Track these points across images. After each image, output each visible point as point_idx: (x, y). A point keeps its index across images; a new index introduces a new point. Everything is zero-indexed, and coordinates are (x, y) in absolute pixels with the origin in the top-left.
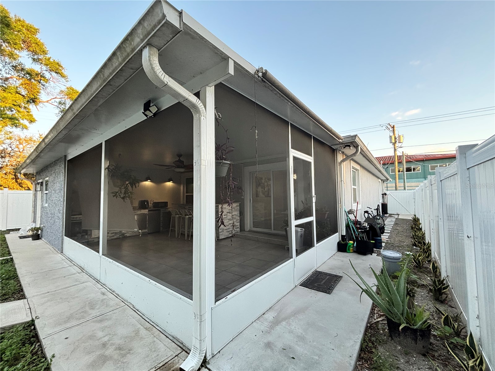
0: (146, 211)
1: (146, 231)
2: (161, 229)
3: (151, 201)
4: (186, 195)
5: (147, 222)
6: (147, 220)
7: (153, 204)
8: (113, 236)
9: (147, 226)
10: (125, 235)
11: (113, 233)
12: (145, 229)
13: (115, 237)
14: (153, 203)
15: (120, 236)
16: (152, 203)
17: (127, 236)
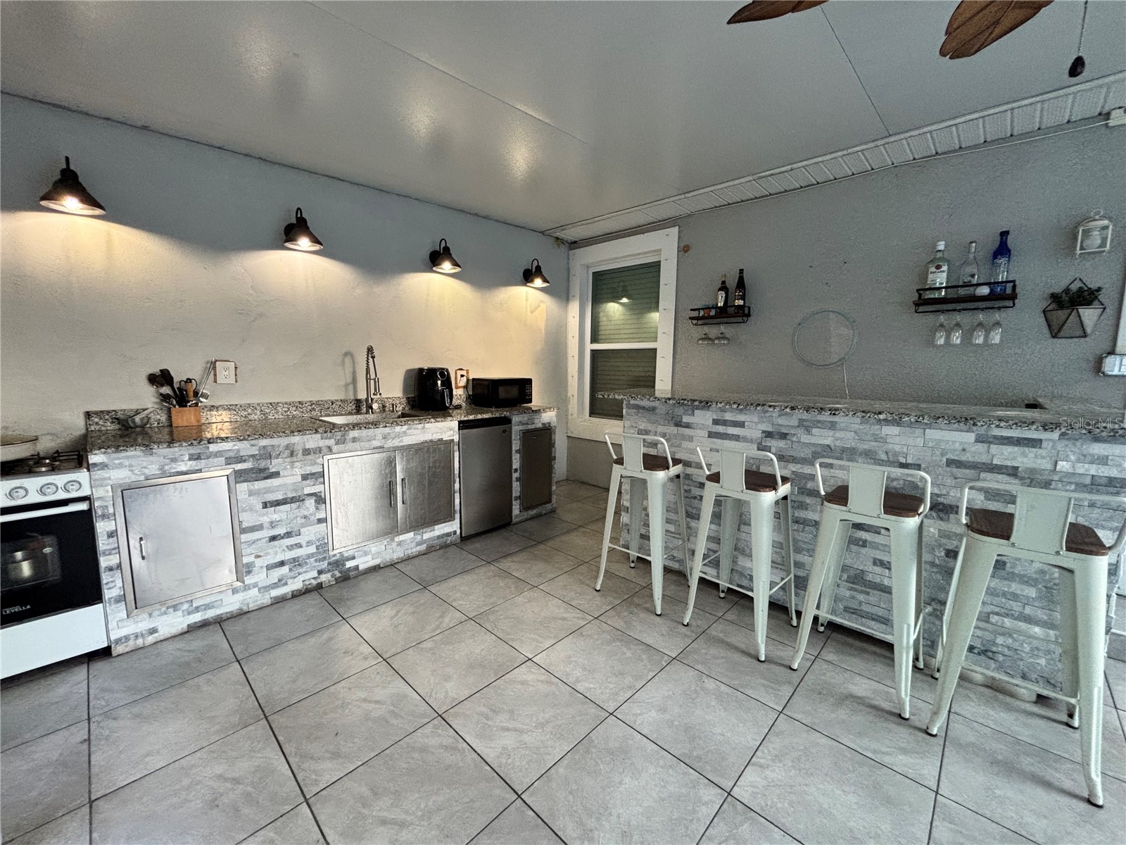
0: (444, 429)
1: (453, 527)
2: (516, 510)
3: (459, 373)
4: (594, 353)
5: (457, 486)
6: (457, 472)
7: (466, 387)
8: (281, 582)
9: (457, 501)
10: (349, 564)
11: (282, 564)
12: (449, 517)
13: (296, 585)
14: (468, 380)
15: (320, 572)
16: (463, 382)
17: (361, 568)
